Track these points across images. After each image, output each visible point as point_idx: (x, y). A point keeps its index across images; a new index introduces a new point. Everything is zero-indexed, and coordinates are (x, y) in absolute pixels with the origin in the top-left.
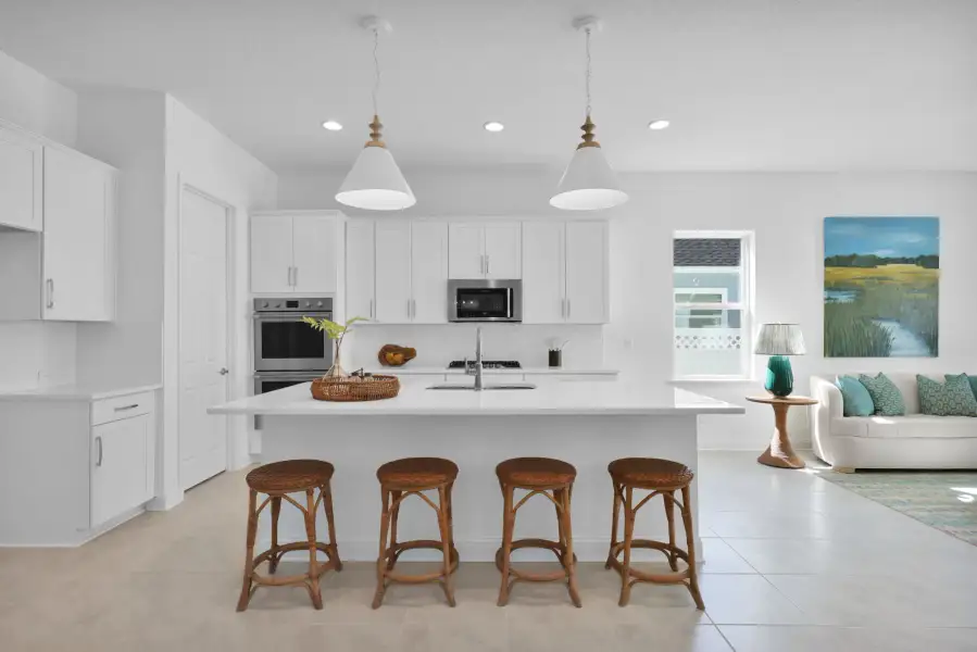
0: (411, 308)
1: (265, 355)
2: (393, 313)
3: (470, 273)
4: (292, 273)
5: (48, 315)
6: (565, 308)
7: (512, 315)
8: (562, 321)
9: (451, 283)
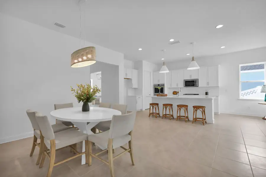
0: (177, 85)
1: (155, 92)
2: (174, 86)
3: (188, 78)
4: (159, 81)
5: (133, 87)
6: (208, 83)
7: (196, 85)
8: (208, 86)
9: (184, 80)
